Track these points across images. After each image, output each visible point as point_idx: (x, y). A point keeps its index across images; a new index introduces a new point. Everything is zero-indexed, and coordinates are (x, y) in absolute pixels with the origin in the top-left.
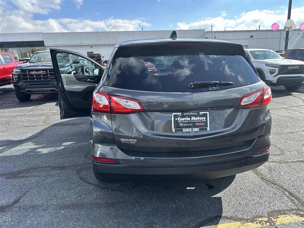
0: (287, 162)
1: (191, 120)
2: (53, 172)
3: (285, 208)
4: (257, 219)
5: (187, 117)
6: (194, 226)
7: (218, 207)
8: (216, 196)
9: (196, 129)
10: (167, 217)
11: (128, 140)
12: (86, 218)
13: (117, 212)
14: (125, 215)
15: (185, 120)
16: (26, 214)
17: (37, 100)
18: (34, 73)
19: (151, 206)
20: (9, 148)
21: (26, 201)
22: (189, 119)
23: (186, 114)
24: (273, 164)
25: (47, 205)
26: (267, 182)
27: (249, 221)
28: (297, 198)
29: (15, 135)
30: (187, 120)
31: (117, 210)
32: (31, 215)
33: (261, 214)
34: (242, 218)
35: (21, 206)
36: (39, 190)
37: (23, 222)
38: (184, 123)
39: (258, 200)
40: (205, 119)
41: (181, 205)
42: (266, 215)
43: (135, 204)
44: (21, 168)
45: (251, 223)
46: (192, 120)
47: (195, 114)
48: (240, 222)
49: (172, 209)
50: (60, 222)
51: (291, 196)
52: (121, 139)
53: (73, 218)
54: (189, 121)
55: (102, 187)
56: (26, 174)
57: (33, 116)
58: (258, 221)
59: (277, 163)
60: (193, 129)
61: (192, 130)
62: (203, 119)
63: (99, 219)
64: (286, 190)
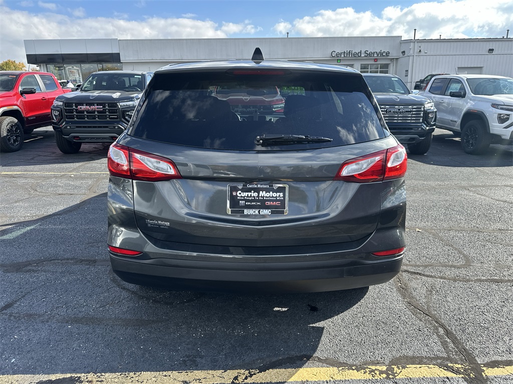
0: (468, 281)
1: (258, 196)
2: (76, 268)
3: (424, 354)
4: (369, 367)
5: (253, 191)
6: (260, 367)
7: (312, 341)
8: (317, 325)
9: (266, 212)
10: (223, 349)
11: (157, 222)
12: (100, 339)
13: (149, 335)
14: (160, 340)
15: (249, 196)
16: (16, 325)
17: (90, 152)
18: (84, 107)
19: (205, 330)
20: (23, 226)
21: (22, 306)
22: (256, 194)
23: (250, 186)
24: (442, 281)
25: (51, 315)
26: (416, 309)
27: (354, 368)
28: (455, 341)
29: (39, 206)
30: (252, 196)
31: (150, 332)
32: (23, 328)
33: (379, 359)
34: (344, 363)
35: (13, 313)
36: (46, 293)
37: (8, 336)
38: (247, 201)
39: (385, 336)
40: (282, 196)
41: (252, 333)
42: (387, 362)
43: (181, 325)
44: (31, 258)
45: (355, 371)
46: (260, 196)
47: (265, 186)
48: (338, 368)
49: (237, 338)
50: (60, 341)
51: (446, 337)
52: (146, 220)
53: (82, 337)
54: (255, 198)
55: (141, 296)
56: (35, 266)
57: (76, 178)
58: (367, 370)
59: (449, 279)
60: (261, 210)
61: (259, 212)
62: (278, 196)
63: (119, 342)
64: (443, 326)
